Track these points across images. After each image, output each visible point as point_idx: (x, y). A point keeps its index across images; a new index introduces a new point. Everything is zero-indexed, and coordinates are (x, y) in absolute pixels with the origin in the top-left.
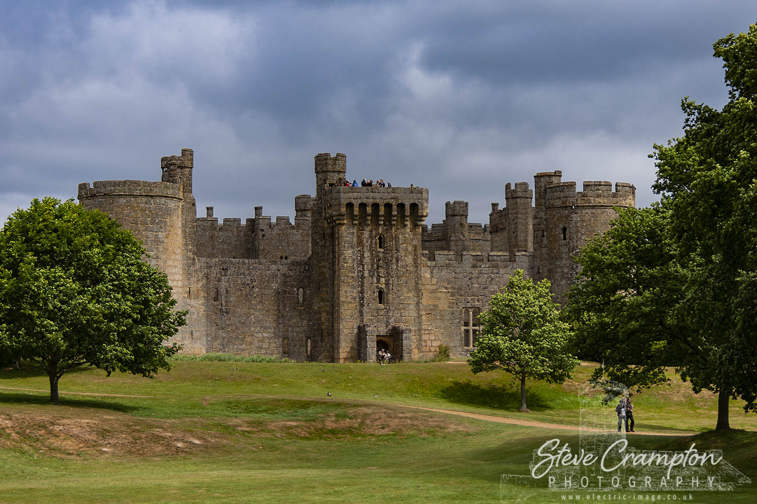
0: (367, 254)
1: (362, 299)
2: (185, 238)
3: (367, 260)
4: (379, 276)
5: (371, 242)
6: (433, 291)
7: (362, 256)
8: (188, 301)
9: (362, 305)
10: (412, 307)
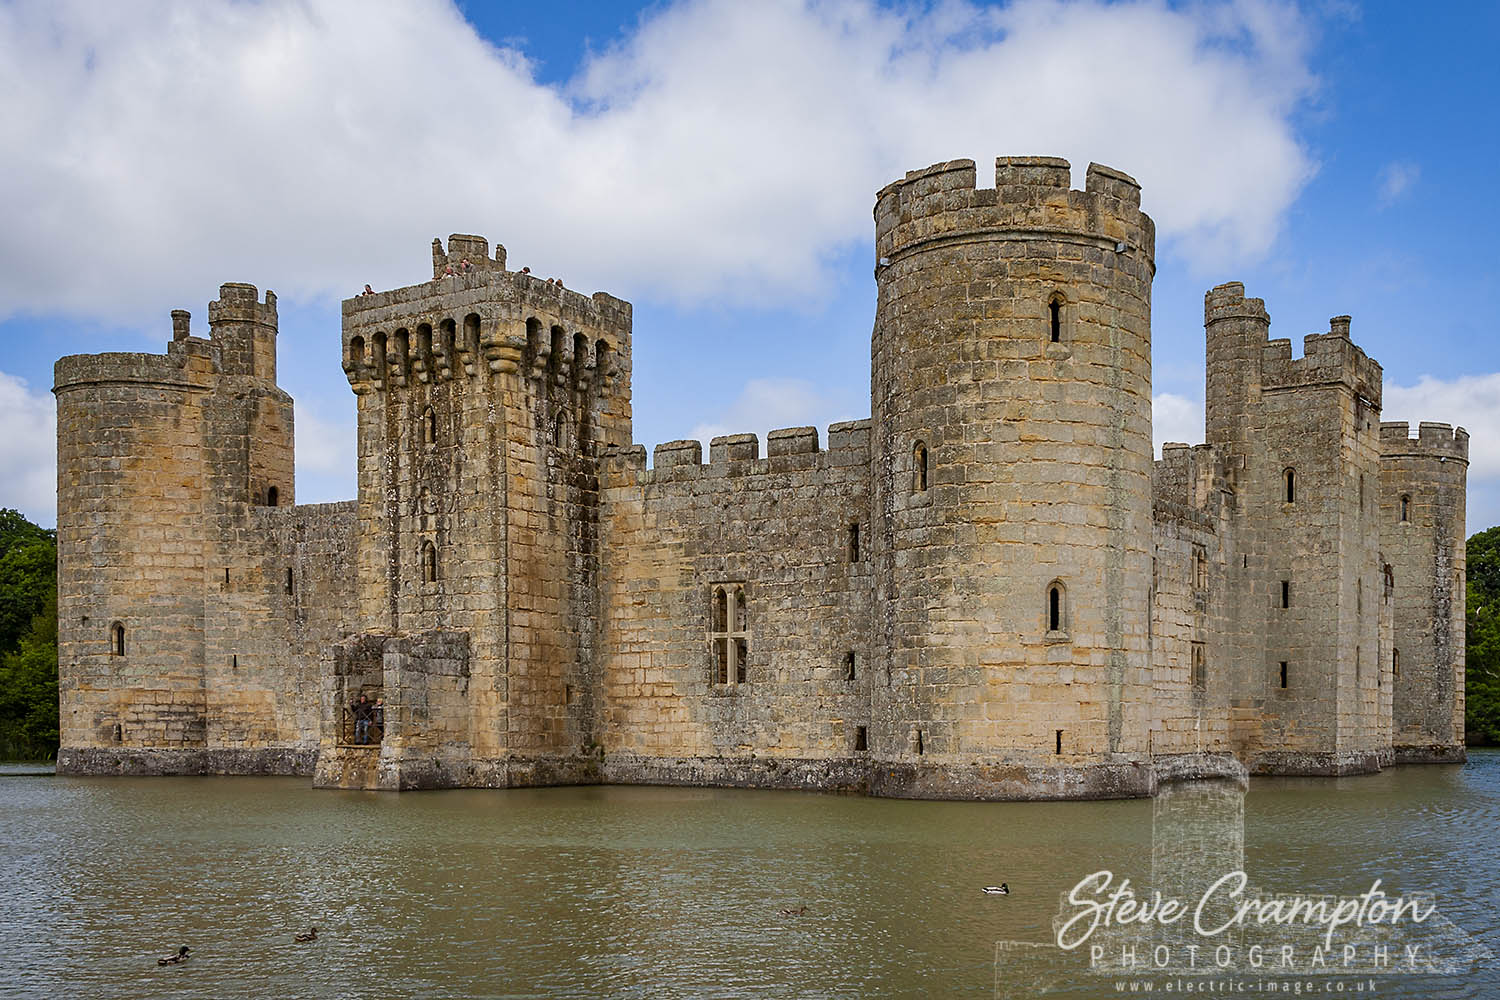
0: (404, 461)
1: (395, 570)
2: (214, 466)
3: (404, 475)
4: (424, 512)
5: (412, 430)
6: (649, 547)
7: (396, 467)
8: (224, 597)
9: (395, 586)
10: (486, 583)
